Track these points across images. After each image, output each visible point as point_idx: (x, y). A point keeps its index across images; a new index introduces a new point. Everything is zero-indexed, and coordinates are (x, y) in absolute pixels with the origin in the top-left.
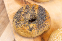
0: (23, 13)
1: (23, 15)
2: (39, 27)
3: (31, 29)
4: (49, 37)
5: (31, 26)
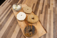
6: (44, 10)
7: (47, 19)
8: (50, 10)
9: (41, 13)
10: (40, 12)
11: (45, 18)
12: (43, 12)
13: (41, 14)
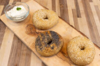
0: (41, 40)
1: (42, 41)
2: (57, 44)
3: (53, 48)
4: (67, 49)
5: (51, 46)
6: (82, 9)
7: (96, 27)
8: (95, 6)
9: (79, 16)
10: (76, 14)
11: (91, 25)
12: (81, 12)
13: (78, 18)
